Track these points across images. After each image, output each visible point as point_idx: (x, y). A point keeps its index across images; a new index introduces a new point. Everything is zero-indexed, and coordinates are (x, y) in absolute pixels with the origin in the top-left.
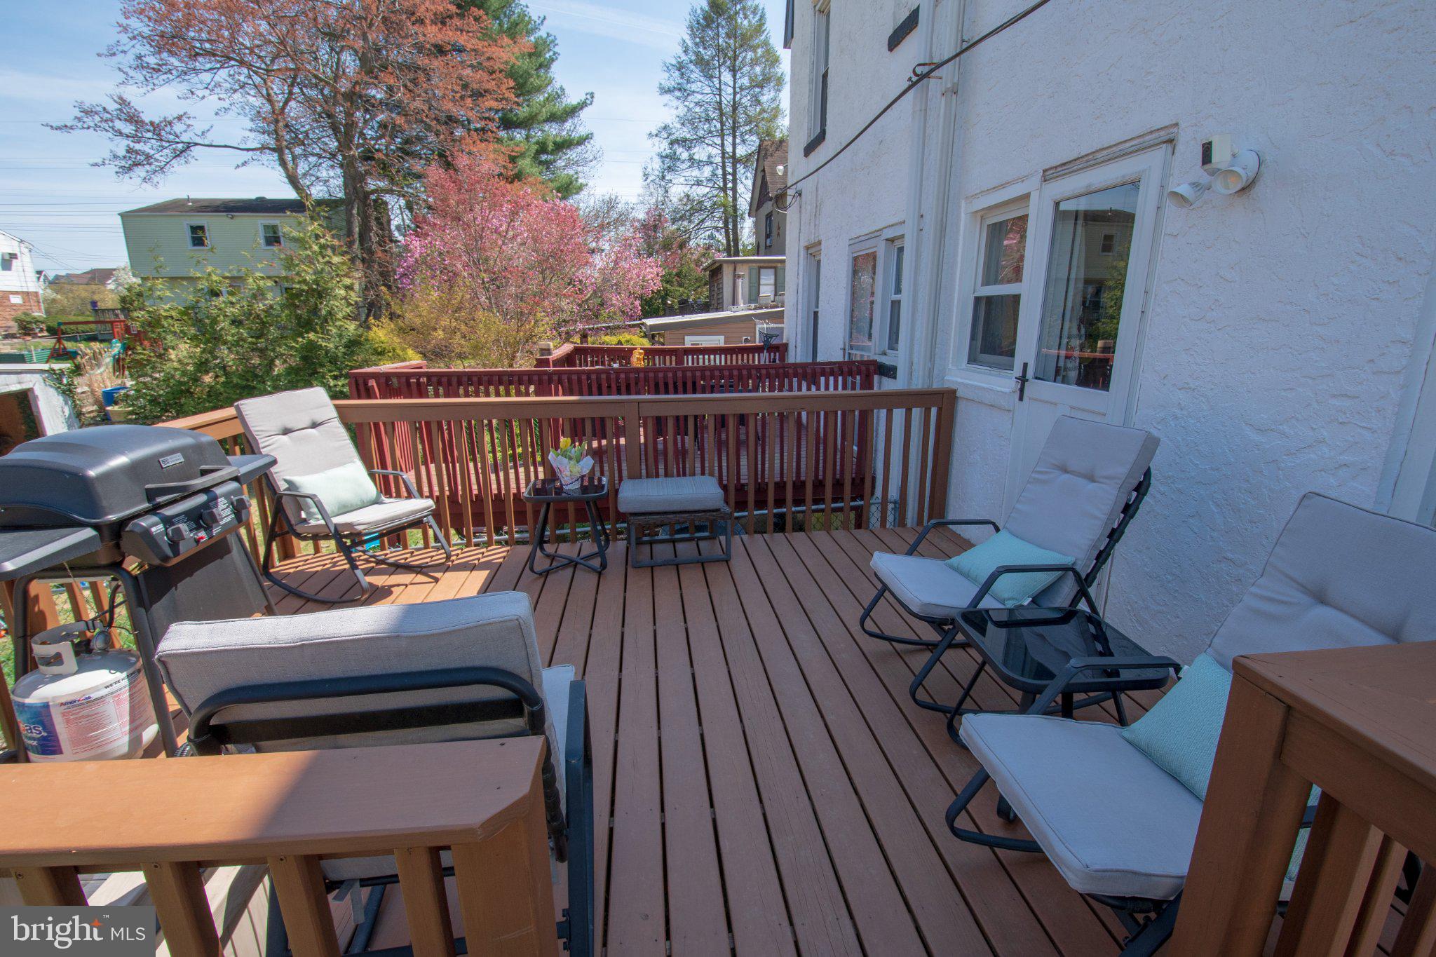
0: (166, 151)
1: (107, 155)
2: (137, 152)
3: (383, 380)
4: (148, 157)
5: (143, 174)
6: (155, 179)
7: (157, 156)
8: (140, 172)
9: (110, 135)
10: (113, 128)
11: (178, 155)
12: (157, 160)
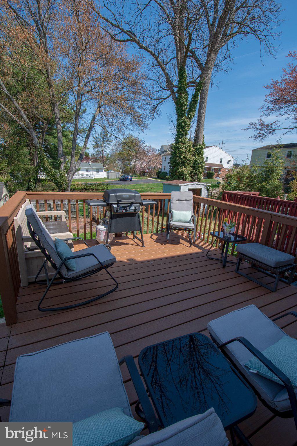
0: (268, 132)
1: (253, 135)
2: (261, 133)
3: (229, 195)
4: (263, 134)
5: (260, 139)
6: (263, 140)
7: (265, 134)
8: (260, 138)
9: (255, 130)
10: (256, 128)
11: (270, 133)
12: (265, 135)
